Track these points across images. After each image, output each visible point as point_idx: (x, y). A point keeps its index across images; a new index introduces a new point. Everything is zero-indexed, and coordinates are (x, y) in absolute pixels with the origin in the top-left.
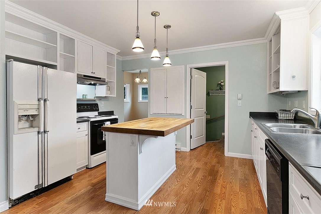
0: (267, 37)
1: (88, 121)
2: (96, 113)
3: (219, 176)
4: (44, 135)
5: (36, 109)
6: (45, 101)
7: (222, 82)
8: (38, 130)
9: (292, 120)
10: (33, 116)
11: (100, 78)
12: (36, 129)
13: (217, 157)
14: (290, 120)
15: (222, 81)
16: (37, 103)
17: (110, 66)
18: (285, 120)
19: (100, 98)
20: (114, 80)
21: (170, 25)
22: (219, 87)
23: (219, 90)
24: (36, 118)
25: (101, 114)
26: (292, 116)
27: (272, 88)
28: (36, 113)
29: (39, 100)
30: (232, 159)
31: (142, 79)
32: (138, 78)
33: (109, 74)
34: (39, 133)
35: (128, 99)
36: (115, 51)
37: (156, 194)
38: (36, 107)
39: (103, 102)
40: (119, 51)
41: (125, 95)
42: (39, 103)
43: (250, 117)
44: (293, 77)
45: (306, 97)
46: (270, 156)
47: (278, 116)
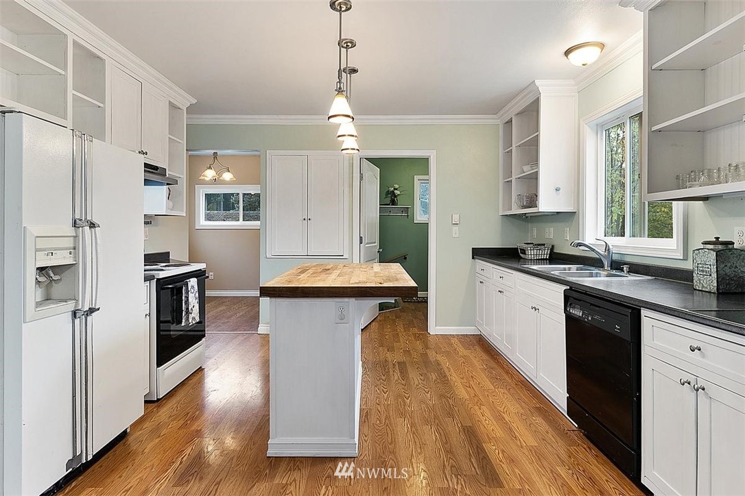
0: (502, 115)
1: (152, 278)
3: (447, 370)
4: (86, 320)
5: (67, 249)
6: (90, 225)
7: (396, 189)
8: (75, 307)
9: (546, 259)
10: (57, 269)
11: (157, 168)
12: (71, 306)
13: (417, 337)
14: (544, 259)
15: (397, 186)
17: (175, 139)
18: (537, 259)
20: (182, 174)
21: (356, 68)
22: (390, 199)
23: (389, 205)
24: (67, 275)
26: (545, 254)
27: (514, 206)
28: (70, 261)
29: (75, 224)
30: (446, 337)
31: (219, 174)
32: (210, 168)
33: (172, 156)
34: (74, 314)
36: (185, 101)
37: (365, 422)
38: (69, 243)
40: (194, 101)
42: (76, 233)
43: (473, 258)
44: (557, 190)
45: (572, 221)
46: (582, 315)
47: (525, 254)
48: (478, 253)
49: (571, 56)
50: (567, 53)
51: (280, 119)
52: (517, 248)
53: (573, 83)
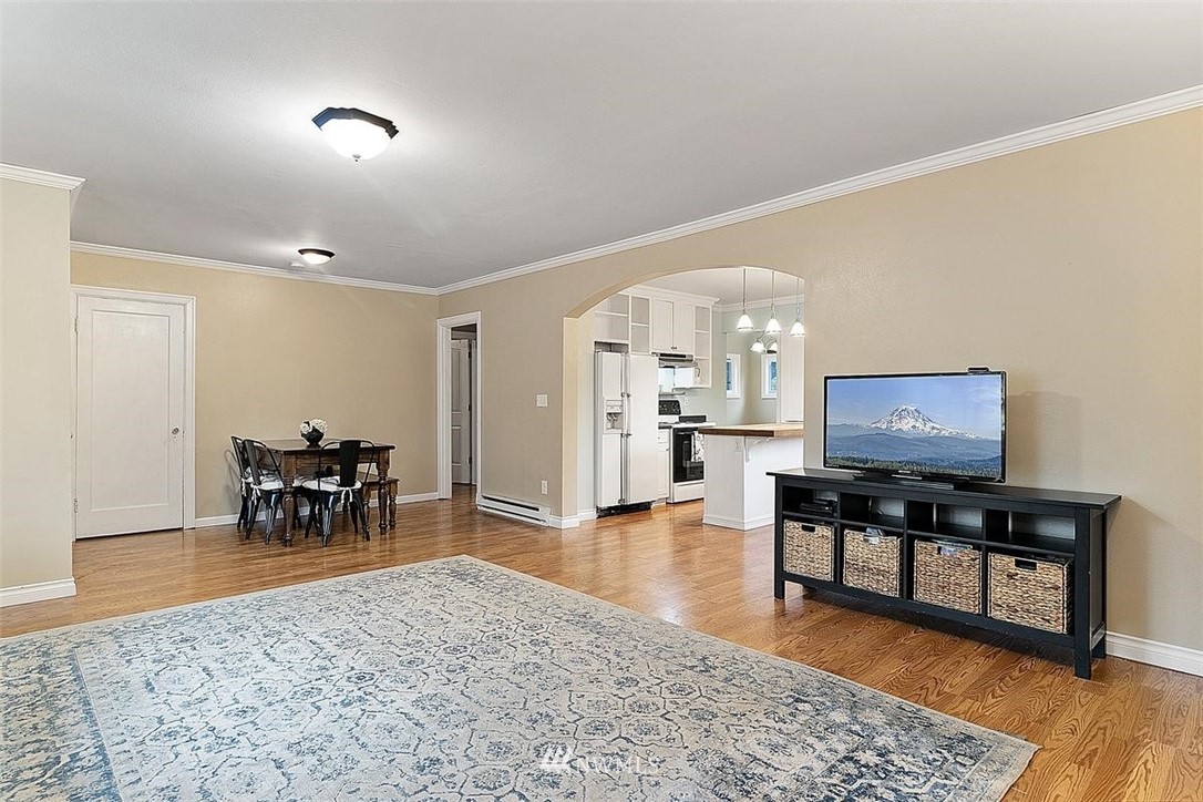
1: (670, 427)
2: (676, 418)
4: (627, 439)
5: (619, 406)
6: (628, 396)
8: (622, 432)
10: (617, 415)
11: (684, 356)
12: (620, 431)
16: (620, 398)
17: (701, 332)
19: (684, 391)
20: (708, 357)
24: (620, 417)
25: (682, 419)
28: (620, 412)
29: (622, 395)
33: (699, 344)
34: (622, 436)
35: (737, 391)
36: (709, 302)
38: (620, 403)
39: (686, 398)
40: (717, 300)
41: (729, 383)
42: (622, 399)
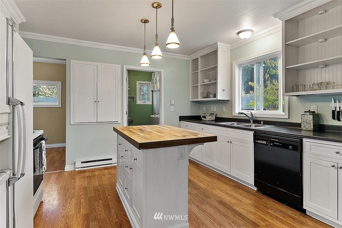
0: (193, 56)
12: (8, 175)
14: (213, 120)
18: (210, 120)
27: (199, 97)
28: (7, 135)
29: (9, 102)
34: (8, 182)
43: (180, 120)
44: (224, 90)
45: (227, 104)
46: (266, 143)
47: (206, 118)
48: (182, 118)
49: (240, 35)
50: (238, 33)
51: (80, 42)
52: (200, 116)
53: (230, 46)
